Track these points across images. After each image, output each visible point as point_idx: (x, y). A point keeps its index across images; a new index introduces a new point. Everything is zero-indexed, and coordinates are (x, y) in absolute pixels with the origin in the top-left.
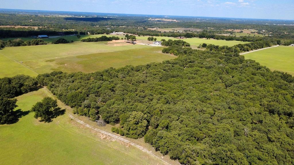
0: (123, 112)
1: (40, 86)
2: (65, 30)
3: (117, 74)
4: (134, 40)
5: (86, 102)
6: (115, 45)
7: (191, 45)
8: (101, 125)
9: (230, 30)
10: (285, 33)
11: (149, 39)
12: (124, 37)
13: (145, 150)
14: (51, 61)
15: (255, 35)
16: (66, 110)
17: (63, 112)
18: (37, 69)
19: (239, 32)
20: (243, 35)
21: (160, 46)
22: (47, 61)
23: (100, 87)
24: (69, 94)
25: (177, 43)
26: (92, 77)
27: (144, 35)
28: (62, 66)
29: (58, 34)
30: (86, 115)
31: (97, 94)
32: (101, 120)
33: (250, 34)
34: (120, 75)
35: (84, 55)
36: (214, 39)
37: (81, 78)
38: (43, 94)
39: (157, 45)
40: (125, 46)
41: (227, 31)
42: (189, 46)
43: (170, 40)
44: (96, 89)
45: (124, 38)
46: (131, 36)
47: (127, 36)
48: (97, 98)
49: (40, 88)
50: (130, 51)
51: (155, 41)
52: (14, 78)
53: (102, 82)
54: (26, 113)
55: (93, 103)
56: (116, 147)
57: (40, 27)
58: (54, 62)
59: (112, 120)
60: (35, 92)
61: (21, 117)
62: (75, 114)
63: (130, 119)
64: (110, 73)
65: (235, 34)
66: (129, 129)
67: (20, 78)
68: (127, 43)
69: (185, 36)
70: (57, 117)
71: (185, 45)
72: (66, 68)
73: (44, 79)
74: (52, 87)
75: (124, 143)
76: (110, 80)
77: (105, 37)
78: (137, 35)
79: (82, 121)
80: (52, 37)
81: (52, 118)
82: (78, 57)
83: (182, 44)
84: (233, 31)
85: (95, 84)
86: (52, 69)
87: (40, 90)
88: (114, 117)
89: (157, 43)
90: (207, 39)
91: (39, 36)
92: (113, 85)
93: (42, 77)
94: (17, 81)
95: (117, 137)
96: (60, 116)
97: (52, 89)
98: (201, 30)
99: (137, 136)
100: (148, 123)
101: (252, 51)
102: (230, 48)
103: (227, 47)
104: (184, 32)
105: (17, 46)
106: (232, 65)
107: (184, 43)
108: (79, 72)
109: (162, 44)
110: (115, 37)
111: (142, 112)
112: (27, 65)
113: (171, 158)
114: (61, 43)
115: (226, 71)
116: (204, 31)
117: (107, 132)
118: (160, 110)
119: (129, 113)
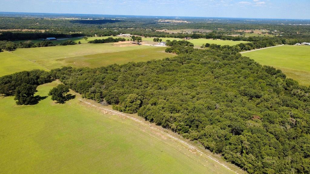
0: (122, 95)
1: (53, 79)
2: (72, 33)
3: (119, 68)
5: (93, 89)
6: (121, 46)
8: (104, 105)
9: (241, 31)
10: (298, 33)
11: (155, 40)
13: (137, 120)
14: (60, 60)
15: (265, 36)
16: (76, 96)
17: (74, 97)
18: (49, 66)
19: (249, 32)
20: (252, 35)
21: (165, 46)
22: (57, 60)
23: (104, 78)
24: (79, 83)
25: (181, 43)
26: (97, 71)
28: (71, 64)
29: (66, 37)
30: (92, 98)
31: (102, 83)
32: (105, 102)
33: (260, 35)
35: (91, 55)
36: (221, 39)
37: (88, 72)
39: (162, 45)
41: (237, 32)
42: (193, 46)
43: (174, 41)
44: (101, 79)
45: (130, 39)
46: (137, 37)
49: (53, 81)
50: (135, 51)
51: (160, 42)
53: (106, 74)
54: (44, 98)
56: (115, 119)
57: (47, 30)
58: (64, 61)
59: (113, 101)
60: (49, 84)
62: (83, 98)
65: (245, 35)
66: (126, 107)
67: (36, 72)
69: (192, 37)
70: (69, 100)
71: (189, 45)
72: (75, 65)
73: (56, 73)
74: (63, 79)
75: (122, 116)
76: (113, 73)
77: (111, 39)
79: (90, 103)
80: (60, 39)
81: (66, 100)
82: (86, 56)
83: (186, 44)
84: (244, 31)
85: (100, 75)
86: (62, 66)
87: (53, 82)
88: (114, 99)
89: (162, 43)
90: (214, 39)
91: (47, 38)
92: (115, 76)
94: (34, 74)
95: (116, 112)
96: (71, 99)
97: (64, 81)
99: (132, 111)
100: (142, 102)
101: (254, 50)
102: (231, 47)
103: (228, 46)
104: (193, 33)
105: (28, 47)
106: (226, 61)
107: (188, 43)
108: (86, 67)
109: (167, 44)
110: (121, 39)
111: (137, 94)
112: (40, 64)
113: (156, 125)
114: (69, 45)
115: (220, 66)
116: (213, 32)
117: (109, 109)
118: (152, 94)
119: (126, 95)
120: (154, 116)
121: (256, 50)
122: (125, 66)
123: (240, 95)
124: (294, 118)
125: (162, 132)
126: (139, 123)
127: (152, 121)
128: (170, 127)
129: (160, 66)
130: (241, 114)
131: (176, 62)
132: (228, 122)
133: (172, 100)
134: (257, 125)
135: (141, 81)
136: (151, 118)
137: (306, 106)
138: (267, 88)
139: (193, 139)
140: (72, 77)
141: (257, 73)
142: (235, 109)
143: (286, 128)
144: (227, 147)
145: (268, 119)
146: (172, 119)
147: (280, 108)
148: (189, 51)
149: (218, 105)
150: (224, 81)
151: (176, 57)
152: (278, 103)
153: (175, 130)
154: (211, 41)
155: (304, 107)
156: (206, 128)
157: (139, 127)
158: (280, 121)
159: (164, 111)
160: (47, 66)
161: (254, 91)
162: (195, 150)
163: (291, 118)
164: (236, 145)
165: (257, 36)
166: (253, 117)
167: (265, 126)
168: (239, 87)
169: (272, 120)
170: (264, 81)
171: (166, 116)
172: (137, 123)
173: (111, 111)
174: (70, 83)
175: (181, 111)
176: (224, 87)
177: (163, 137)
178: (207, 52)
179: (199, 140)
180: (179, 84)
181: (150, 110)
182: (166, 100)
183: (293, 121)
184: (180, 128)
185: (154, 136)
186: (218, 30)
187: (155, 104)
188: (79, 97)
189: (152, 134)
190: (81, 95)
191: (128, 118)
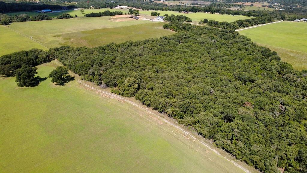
0: (120, 78)
1: (52, 58)
2: (67, 3)
3: (117, 48)
4: (137, 15)
5: (91, 71)
6: (118, 20)
7: (193, 20)
8: (103, 88)
9: (240, 3)
11: (153, 14)
12: (127, 11)
13: (135, 104)
14: (58, 36)
16: (75, 77)
17: (73, 79)
18: (46, 44)
19: (249, 5)
20: (252, 9)
21: (163, 21)
22: (54, 36)
23: (102, 59)
24: (78, 64)
25: (179, 18)
26: (95, 51)
27: (148, 9)
28: (68, 41)
30: (91, 81)
31: (100, 64)
32: (103, 84)
33: (260, 8)
34: (120, 50)
35: (88, 31)
36: (220, 13)
37: (86, 52)
38: (55, 65)
39: (160, 20)
40: (127, 22)
41: (237, 5)
42: (191, 21)
43: (172, 16)
44: (99, 60)
45: (127, 13)
46: (135, 10)
47: (130, 10)
48: (100, 68)
49: (52, 60)
50: (132, 26)
51: (158, 16)
52: (30, 52)
53: (104, 55)
54: (44, 79)
55: (96, 71)
56: (113, 103)
58: (61, 37)
59: (112, 84)
60: (48, 63)
61: (40, 82)
62: (82, 80)
63: (125, 83)
64: (111, 48)
65: (244, 8)
66: (124, 90)
67: (34, 51)
68: (130, 18)
69: (190, 11)
70: (68, 82)
71: (187, 21)
72: (72, 43)
73: (54, 53)
74: (62, 59)
75: (120, 99)
76: (111, 54)
77: (108, 12)
78: (141, 10)
79: (88, 85)
81: (65, 82)
82: (83, 33)
83: (184, 19)
84: (243, 4)
85: (98, 56)
86: (60, 44)
87: (52, 62)
88: (113, 82)
89: (160, 18)
90: (212, 13)
91: (43, 11)
92: (113, 57)
93: (53, 51)
94: (33, 54)
95: (115, 96)
96: (71, 81)
97: (62, 61)
98: (209, 3)
99: (130, 95)
100: (139, 86)
101: (252, 27)
102: (229, 24)
103: (226, 23)
104: (191, 5)
105: (23, 21)
106: (223, 41)
107: (186, 18)
108: (84, 47)
109: (165, 19)
110: (118, 12)
111: (135, 78)
112: (37, 40)
113: (153, 109)
114: (65, 18)
115: (216, 46)
116: (213, 4)
117: (107, 92)
118: (149, 77)
119: (124, 79)
120: (151, 101)
121: (255, 26)
122: (123, 45)
123: (234, 80)
124: (284, 105)
125: (159, 117)
126: (137, 108)
127: (149, 105)
128: (166, 113)
129: (158, 46)
130: (234, 101)
131: (173, 41)
132: (221, 110)
133: (169, 84)
134: (248, 112)
135: (138, 62)
136: (148, 103)
137: (297, 92)
138: (261, 72)
139: (187, 124)
140: (70, 57)
141: (253, 55)
142: (228, 94)
143: (275, 114)
144: (219, 134)
145: (259, 105)
146: (168, 105)
147: (271, 95)
148: (187, 28)
149: (212, 90)
150: (220, 63)
151: (173, 35)
152: (270, 89)
153: (170, 115)
154: (209, 16)
155: (295, 94)
156: (200, 114)
157: (137, 112)
158: (270, 108)
159: (161, 96)
160: (44, 43)
161: (248, 75)
162: (189, 135)
163: (280, 105)
164: (227, 132)
165: (257, 10)
166: (245, 104)
167: (255, 113)
168: (234, 71)
169: (263, 107)
170: (259, 65)
171: (162, 102)
172: (135, 107)
173: (110, 94)
174: (68, 64)
175: (177, 97)
176: (219, 70)
177: (159, 122)
178: (205, 29)
179: (193, 125)
180: (176, 67)
181: (147, 95)
182: (163, 84)
183: (282, 108)
184: (175, 113)
185: (151, 121)
186: (217, 2)
187: (152, 89)
188: (78, 79)
189: (148, 118)
190: (80, 76)
191: (125, 102)
